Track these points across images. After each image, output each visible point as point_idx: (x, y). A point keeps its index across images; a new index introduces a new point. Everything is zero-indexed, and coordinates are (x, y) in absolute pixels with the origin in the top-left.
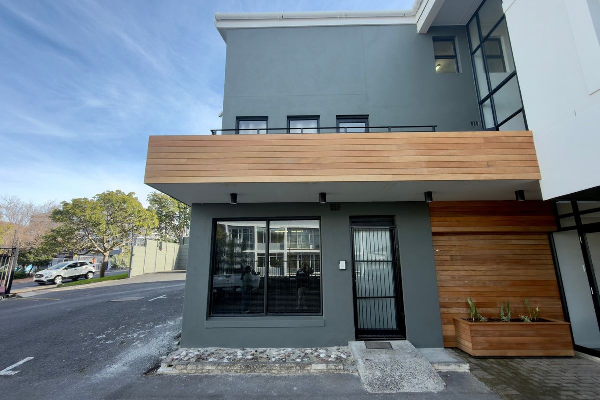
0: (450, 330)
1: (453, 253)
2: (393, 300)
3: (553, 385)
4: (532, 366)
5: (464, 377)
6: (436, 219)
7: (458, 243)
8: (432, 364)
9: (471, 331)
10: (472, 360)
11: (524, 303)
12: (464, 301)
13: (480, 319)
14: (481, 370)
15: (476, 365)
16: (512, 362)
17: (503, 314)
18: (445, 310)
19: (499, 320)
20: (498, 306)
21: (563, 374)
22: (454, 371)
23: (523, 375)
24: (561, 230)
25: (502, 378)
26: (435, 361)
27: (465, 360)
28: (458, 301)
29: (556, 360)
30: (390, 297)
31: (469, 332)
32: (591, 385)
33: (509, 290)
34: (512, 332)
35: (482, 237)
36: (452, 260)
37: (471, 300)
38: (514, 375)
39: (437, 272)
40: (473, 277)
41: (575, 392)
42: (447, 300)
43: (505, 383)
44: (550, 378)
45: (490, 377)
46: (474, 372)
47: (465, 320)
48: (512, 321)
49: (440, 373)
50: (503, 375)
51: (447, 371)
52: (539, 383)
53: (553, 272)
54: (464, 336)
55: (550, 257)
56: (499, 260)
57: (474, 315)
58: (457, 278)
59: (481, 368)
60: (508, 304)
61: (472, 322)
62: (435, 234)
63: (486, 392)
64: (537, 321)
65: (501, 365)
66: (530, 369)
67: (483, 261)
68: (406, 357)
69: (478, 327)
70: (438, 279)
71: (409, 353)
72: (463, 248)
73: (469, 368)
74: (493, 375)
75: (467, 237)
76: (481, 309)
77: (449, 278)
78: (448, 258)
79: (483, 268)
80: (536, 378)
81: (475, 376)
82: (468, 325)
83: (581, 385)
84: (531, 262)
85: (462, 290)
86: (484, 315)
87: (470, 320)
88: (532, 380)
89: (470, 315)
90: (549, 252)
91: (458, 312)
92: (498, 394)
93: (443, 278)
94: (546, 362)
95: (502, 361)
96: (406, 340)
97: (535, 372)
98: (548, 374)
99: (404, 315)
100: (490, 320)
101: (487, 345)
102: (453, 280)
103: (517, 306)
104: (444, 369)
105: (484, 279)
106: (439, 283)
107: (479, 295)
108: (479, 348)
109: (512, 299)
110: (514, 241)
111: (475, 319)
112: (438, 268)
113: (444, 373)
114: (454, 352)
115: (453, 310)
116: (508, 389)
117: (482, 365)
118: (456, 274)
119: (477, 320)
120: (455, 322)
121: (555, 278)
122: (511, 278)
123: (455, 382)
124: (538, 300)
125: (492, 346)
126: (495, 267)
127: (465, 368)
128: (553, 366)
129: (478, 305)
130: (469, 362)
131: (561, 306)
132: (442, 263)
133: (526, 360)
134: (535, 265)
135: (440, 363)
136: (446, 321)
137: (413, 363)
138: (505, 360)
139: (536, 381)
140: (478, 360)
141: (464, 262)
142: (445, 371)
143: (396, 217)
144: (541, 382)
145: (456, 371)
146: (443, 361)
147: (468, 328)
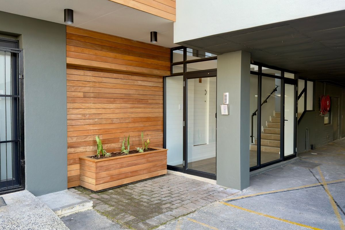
0: (74, 170)
1: (87, 89)
2: (10, 145)
3: (156, 202)
4: (141, 189)
5: (88, 215)
6: (73, 48)
7: (93, 79)
8: (54, 211)
9: (97, 168)
10: (93, 195)
11: (139, 136)
12: (91, 139)
13: (105, 155)
14: (102, 203)
15: (98, 199)
16: (126, 188)
17: (123, 148)
18: (72, 150)
19: (120, 154)
20: (120, 141)
21: (161, 190)
22: (77, 212)
23: (135, 199)
24: (172, 75)
25: (120, 207)
26: (58, 207)
27: (88, 196)
28: (86, 140)
29: (156, 180)
30: (6, 142)
31: (93, 169)
32: (178, 195)
33: (131, 125)
34: (130, 162)
35: (115, 75)
36: (84, 97)
37: (99, 138)
38: (129, 201)
39: (68, 110)
40: (103, 115)
41: (170, 203)
42: (75, 140)
43: (123, 211)
44: (154, 196)
45: (110, 209)
46: (96, 208)
47: (91, 157)
48: (130, 152)
49: (63, 218)
50: (120, 203)
51: (70, 213)
52: (148, 203)
53: (161, 110)
54: (88, 174)
55: (161, 97)
56: (126, 98)
57: (100, 152)
58: (87, 116)
59: (102, 201)
60: (129, 138)
61: (98, 158)
62: (70, 66)
63: (108, 225)
64: (147, 151)
65: (119, 194)
66: (140, 192)
67: (112, 99)
68: (24, 210)
69: (104, 163)
70: (69, 117)
71: (27, 205)
72: (97, 85)
73: (92, 205)
74: (113, 206)
75: (102, 74)
76: (106, 145)
77: (80, 116)
78: (81, 95)
79: (112, 106)
80: (145, 198)
81: (98, 211)
82: (94, 162)
83: (173, 196)
84: (149, 101)
85: (91, 128)
86: (108, 151)
87: (96, 157)
88: (142, 201)
89: (96, 151)
90: (161, 93)
91: (84, 150)
92: (118, 224)
93: (73, 117)
94: (150, 182)
95: (118, 190)
96: (24, 189)
97: (143, 193)
98: (152, 193)
99: (24, 162)
100: (114, 155)
101: (108, 179)
102: (84, 118)
103: (134, 139)
104: (67, 212)
105: (111, 116)
106: (68, 121)
107: (106, 132)
108: (101, 182)
109: (131, 134)
110: (140, 82)
111: (100, 155)
112: (70, 105)
113: (68, 216)
114: (76, 191)
115: (81, 149)
116: (126, 216)
117: (103, 198)
118: (87, 112)
119: (102, 156)
120: (81, 161)
121: (162, 115)
122: (133, 116)
123: (78, 224)
124: (149, 133)
125: (113, 178)
126: (123, 105)
127: (89, 206)
128: (154, 185)
129: (104, 142)
130: (92, 198)
131: (162, 137)
132: (73, 100)
133: (136, 185)
134: (151, 104)
135: (63, 208)
136: (72, 161)
137: (32, 216)
138: (121, 188)
139: (145, 202)
140: (100, 194)
141: (96, 99)
142: (68, 214)
143: (23, 36)
144: (149, 201)
145: (80, 211)
146: (66, 204)
147: (94, 165)
